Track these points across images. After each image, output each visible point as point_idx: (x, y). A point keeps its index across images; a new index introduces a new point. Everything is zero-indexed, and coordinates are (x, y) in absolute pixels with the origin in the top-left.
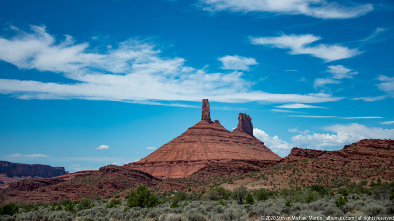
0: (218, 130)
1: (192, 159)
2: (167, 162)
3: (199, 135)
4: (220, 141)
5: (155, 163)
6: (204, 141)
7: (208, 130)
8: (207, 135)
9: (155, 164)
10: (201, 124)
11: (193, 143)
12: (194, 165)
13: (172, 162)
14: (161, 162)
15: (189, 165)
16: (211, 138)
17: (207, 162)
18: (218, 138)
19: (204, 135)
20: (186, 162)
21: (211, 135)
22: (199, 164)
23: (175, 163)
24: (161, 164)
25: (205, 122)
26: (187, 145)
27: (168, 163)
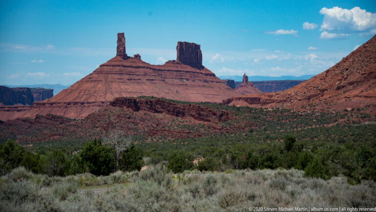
0: (133, 67)
1: (89, 101)
2: (65, 103)
3: (106, 73)
4: (129, 80)
5: (55, 103)
6: (110, 80)
7: (118, 68)
8: (116, 74)
9: (54, 105)
10: (113, 61)
11: (99, 82)
12: (89, 106)
13: (69, 104)
14: (59, 103)
15: (84, 106)
16: (119, 77)
17: (101, 104)
18: (127, 77)
19: (112, 74)
20: (83, 104)
21: (121, 74)
22: (93, 106)
23: (72, 105)
24: (59, 105)
25: (119, 58)
26: (92, 85)
27: (65, 105)
